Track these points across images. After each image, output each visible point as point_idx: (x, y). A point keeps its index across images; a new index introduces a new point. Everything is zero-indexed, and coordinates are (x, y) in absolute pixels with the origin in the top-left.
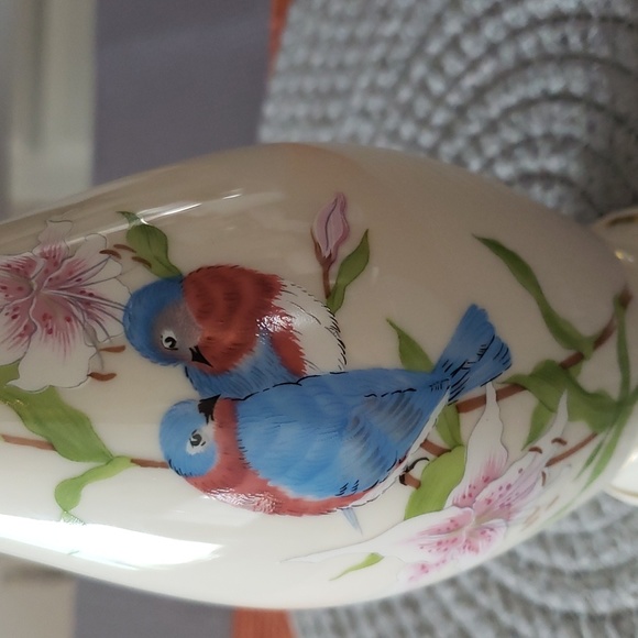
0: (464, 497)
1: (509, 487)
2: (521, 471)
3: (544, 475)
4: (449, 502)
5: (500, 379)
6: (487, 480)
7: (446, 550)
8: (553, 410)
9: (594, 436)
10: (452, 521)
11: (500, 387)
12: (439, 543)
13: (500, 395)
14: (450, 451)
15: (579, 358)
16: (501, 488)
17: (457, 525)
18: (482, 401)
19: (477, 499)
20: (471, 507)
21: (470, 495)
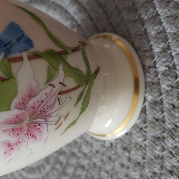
0: (20, 104)
1: (42, 101)
2: (46, 94)
3: (58, 98)
4: (13, 106)
5: (28, 51)
6: (31, 96)
7: (18, 134)
8: (57, 70)
9: (78, 87)
10: (17, 117)
11: (29, 54)
12: (13, 130)
13: (30, 58)
14: (8, 80)
15: (66, 53)
16: (38, 102)
17: (20, 119)
18: (21, 59)
19: (27, 106)
20: (25, 109)
21: (23, 103)
